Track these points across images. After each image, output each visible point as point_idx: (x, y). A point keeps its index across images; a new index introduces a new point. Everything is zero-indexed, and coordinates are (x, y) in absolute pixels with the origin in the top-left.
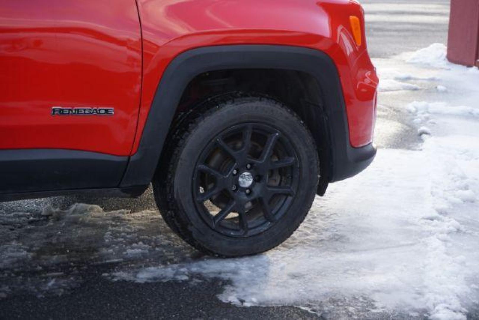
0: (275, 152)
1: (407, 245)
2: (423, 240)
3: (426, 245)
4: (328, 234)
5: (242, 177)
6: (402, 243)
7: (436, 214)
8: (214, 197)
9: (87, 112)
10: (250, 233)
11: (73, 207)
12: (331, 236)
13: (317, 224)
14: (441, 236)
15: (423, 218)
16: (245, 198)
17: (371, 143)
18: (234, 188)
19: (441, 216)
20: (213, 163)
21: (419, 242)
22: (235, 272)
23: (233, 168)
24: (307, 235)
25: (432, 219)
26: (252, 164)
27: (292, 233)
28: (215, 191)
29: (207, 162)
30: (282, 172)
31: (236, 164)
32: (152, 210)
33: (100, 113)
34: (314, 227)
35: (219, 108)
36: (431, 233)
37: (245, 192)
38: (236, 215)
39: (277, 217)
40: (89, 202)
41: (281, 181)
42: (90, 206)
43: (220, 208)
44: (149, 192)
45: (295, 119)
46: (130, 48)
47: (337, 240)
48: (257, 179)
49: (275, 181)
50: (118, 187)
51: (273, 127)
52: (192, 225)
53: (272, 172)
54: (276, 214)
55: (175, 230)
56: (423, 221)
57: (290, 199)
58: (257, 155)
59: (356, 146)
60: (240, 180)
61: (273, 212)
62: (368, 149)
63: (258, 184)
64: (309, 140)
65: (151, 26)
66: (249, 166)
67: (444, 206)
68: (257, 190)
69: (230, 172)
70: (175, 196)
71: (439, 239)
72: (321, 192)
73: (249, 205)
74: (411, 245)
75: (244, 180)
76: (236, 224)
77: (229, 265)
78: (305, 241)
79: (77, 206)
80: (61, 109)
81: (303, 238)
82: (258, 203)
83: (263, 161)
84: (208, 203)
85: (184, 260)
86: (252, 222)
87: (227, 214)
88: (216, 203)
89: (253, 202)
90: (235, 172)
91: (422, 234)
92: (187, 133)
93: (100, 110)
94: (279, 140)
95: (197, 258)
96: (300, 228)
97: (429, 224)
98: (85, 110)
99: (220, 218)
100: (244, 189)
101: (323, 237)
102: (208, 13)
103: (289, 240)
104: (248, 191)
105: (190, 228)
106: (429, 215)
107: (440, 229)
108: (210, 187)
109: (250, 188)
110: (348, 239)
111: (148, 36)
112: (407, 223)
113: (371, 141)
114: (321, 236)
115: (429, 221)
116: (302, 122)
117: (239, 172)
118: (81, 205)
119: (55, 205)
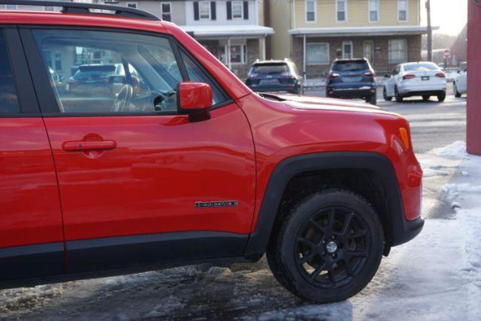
0: (352, 227)
1: (452, 290)
2: (463, 286)
3: (466, 290)
4: (393, 284)
5: (329, 246)
6: (448, 289)
7: (471, 267)
8: (310, 261)
9: (219, 204)
10: (337, 285)
11: (211, 269)
12: (395, 285)
13: (384, 277)
14: (477, 283)
15: (462, 270)
16: (332, 260)
17: (420, 217)
18: (323, 253)
19: (475, 268)
20: (308, 236)
21: (461, 288)
22: (328, 314)
23: (323, 239)
24: (377, 285)
25: (469, 270)
26: (336, 236)
27: (367, 284)
28: (310, 256)
29: (304, 235)
30: (357, 240)
31: (324, 236)
32: (265, 270)
33: (228, 205)
34: (382, 279)
35: (311, 198)
36: (469, 281)
37: (332, 256)
38: (327, 272)
39: (356, 273)
40: (221, 266)
41: (357, 246)
42: (222, 268)
43: (315, 268)
44: (264, 258)
45: (365, 203)
46: (247, 158)
47: (400, 288)
48: (340, 246)
49: (353, 247)
50: (242, 256)
51: (350, 209)
52: (295, 281)
53: (350, 242)
54: (355, 270)
55: (284, 285)
56: (462, 272)
57: (364, 259)
58: (339, 229)
59: (409, 220)
60: (328, 247)
61: (353, 269)
62: (418, 222)
63: (340, 250)
64: (376, 217)
65: (261, 142)
66: (333, 237)
67: (476, 260)
68: (340, 254)
69: (320, 243)
70: (283, 261)
71: (476, 285)
72: (386, 253)
73: (335, 265)
74: (456, 290)
75: (331, 247)
76: (327, 279)
77: (323, 309)
78: (377, 290)
79: (213, 268)
80: (201, 203)
81: (375, 287)
82: (342, 263)
83: (343, 234)
84: (306, 265)
85: (290, 306)
86: (338, 277)
87: (320, 272)
88: (311, 264)
89: (337, 263)
90: (324, 242)
91: (462, 282)
92: (289, 216)
93: (228, 202)
94: (354, 218)
95: (300, 304)
96: (372, 281)
97: (467, 274)
98: (218, 203)
99: (315, 275)
100: (331, 254)
101: (389, 286)
102: (302, 131)
103: (365, 289)
104: (333, 255)
105: (294, 283)
106: (466, 267)
107: (476, 278)
108: (307, 253)
109: (335, 253)
110: (408, 287)
111: (259, 149)
112: (450, 274)
113: (420, 215)
114: (388, 285)
115: (466, 272)
116: (370, 204)
117: (327, 242)
118: (216, 268)
119: (198, 269)
